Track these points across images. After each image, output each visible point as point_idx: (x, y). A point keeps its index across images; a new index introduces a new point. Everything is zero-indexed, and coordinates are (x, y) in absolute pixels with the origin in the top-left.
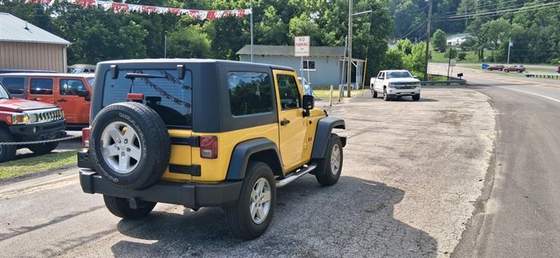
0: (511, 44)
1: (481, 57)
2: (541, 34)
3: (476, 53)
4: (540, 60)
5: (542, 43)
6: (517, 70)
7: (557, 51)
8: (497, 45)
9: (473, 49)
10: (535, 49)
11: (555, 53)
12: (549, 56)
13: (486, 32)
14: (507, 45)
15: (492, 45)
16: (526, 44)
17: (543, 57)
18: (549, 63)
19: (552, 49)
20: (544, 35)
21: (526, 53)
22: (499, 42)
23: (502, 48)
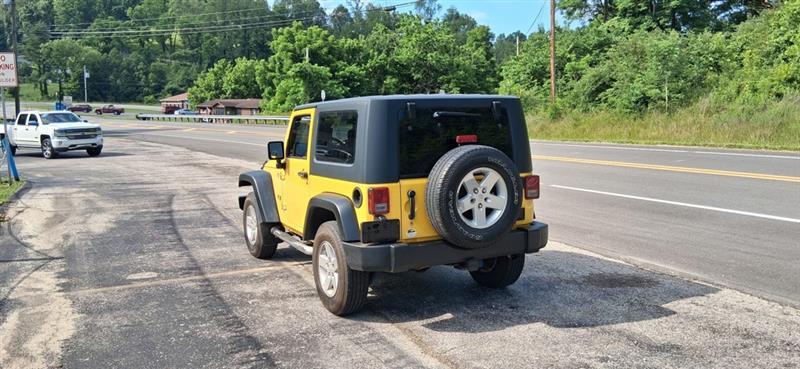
0: (87, 75)
1: (45, 92)
2: (124, 64)
3: (36, 85)
4: (128, 97)
5: (127, 76)
6: (114, 111)
7: (148, 86)
8: (67, 76)
9: (31, 81)
10: (118, 82)
11: (146, 89)
12: (139, 93)
13: (49, 56)
14: (81, 76)
15: (59, 76)
16: (107, 76)
17: (132, 93)
18: (141, 102)
19: (142, 83)
20: (129, 64)
21: (108, 88)
22: (69, 71)
23: (75, 80)
